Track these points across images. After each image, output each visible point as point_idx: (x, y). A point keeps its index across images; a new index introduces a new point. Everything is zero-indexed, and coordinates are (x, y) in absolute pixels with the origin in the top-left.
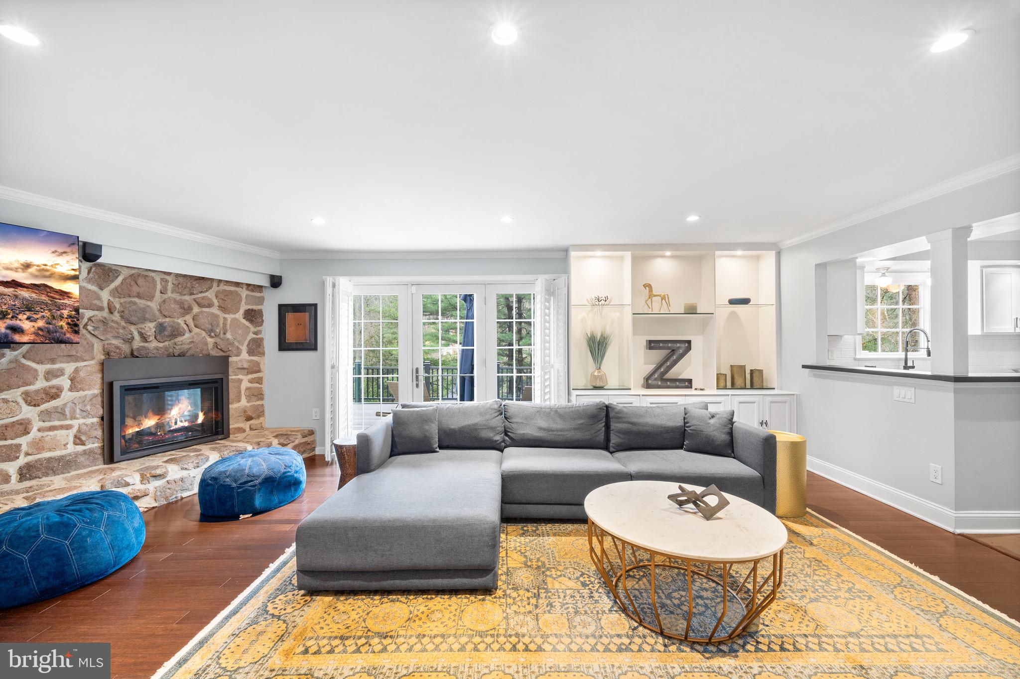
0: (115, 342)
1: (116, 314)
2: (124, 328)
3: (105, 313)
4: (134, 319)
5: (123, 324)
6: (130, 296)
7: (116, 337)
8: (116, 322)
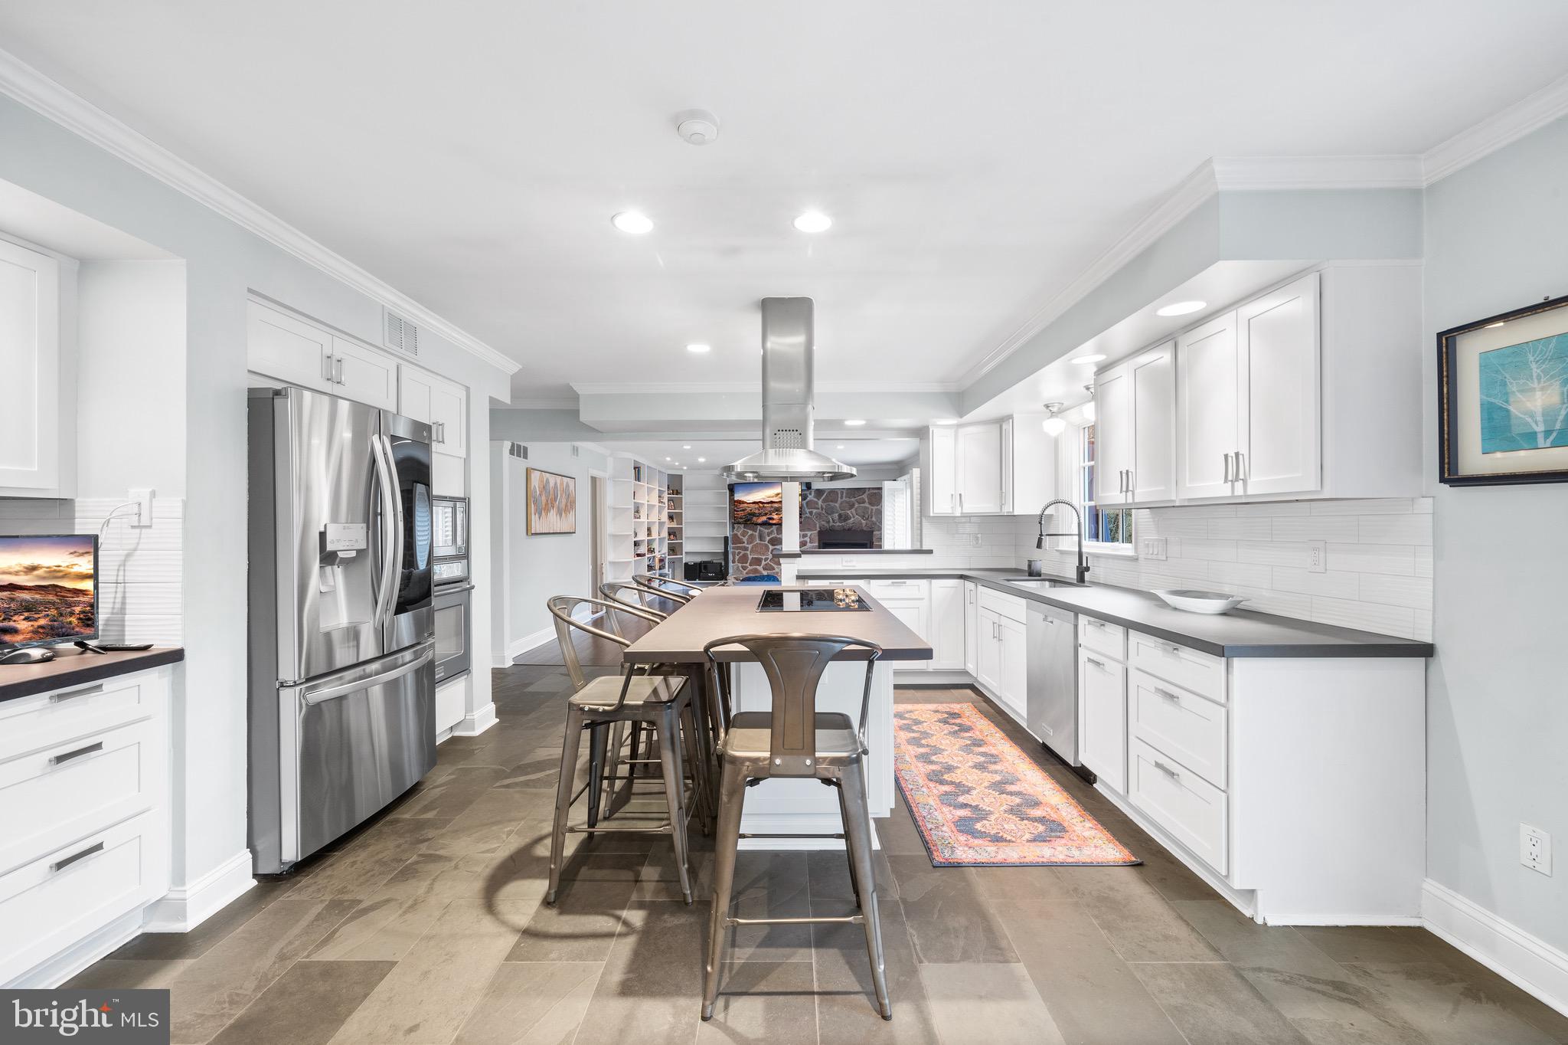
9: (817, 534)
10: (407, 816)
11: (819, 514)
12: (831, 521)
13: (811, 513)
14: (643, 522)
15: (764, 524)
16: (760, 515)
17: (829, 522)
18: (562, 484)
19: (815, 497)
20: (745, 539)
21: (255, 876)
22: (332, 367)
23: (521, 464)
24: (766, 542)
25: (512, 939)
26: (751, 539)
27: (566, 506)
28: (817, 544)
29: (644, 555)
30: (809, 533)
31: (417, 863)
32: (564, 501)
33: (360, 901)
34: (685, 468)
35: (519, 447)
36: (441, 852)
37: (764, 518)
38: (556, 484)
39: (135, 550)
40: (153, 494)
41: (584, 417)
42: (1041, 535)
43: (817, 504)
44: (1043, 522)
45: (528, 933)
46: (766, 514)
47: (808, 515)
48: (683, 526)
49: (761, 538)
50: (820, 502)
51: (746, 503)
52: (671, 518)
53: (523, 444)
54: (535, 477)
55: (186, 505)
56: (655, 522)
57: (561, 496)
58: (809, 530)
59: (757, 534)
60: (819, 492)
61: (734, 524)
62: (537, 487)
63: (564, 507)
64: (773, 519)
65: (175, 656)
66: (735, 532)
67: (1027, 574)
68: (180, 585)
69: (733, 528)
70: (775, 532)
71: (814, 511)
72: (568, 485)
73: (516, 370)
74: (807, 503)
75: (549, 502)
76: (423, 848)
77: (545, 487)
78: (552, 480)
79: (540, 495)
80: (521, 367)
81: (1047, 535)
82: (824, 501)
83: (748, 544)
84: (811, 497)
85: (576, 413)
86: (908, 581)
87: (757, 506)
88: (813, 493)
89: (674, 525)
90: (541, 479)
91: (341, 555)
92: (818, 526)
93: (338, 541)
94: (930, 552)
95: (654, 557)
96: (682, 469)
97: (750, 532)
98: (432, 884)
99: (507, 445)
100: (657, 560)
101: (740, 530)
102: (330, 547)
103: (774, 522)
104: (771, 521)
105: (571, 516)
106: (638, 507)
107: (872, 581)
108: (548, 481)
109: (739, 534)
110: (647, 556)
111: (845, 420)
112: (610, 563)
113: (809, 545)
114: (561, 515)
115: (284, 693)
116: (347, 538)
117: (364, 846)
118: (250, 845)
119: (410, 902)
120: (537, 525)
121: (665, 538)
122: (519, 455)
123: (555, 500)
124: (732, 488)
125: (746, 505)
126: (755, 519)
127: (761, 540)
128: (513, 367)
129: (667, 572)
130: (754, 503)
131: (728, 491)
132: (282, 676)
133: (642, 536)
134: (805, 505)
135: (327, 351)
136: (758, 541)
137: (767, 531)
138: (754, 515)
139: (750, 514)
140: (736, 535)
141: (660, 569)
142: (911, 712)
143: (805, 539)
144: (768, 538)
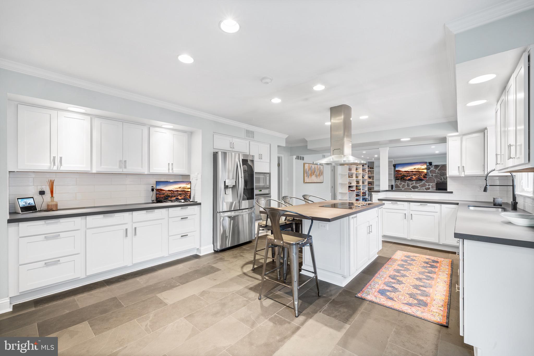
0: (438, 180)
1: (439, 174)
2: (440, 177)
3: (437, 174)
4: (442, 175)
5: (440, 176)
6: (441, 170)
7: (439, 179)
8: (439, 176)
9: (435, 185)
10: (244, 247)
11: (437, 176)
12: (443, 179)
13: (432, 175)
14: (354, 179)
15: (409, 180)
16: (407, 176)
17: (441, 179)
18: (317, 167)
19: (434, 168)
20: (401, 186)
21: (214, 250)
22: (232, 145)
23: (301, 162)
24: (410, 188)
25: (241, 273)
26: (404, 186)
27: (319, 174)
28: (435, 189)
29: (354, 191)
30: (431, 184)
31: (238, 256)
32: (318, 173)
33: (224, 259)
34: (373, 159)
35: (301, 157)
36: (244, 255)
37: (409, 178)
38: (315, 167)
39: (196, 184)
40: (198, 174)
41: (309, 147)
42: (486, 185)
43: (435, 171)
44: (487, 179)
45: (245, 274)
46: (410, 176)
47: (431, 176)
48: (374, 181)
49: (408, 185)
50: (437, 171)
51: (402, 171)
52: (370, 177)
53: (302, 156)
54: (307, 166)
55: (201, 175)
56: (361, 179)
57: (317, 171)
58: (431, 182)
59: (406, 184)
60: (436, 166)
61: (396, 180)
62: (307, 168)
63: (318, 175)
64: (413, 178)
65: (200, 204)
66: (397, 183)
67: (493, 204)
68: (200, 191)
69: (396, 182)
70: (415, 183)
71: (434, 174)
72: (320, 167)
73: (287, 137)
74: (430, 171)
75: (312, 173)
76: (241, 254)
77: (310, 169)
78: (313, 166)
79: (309, 171)
80: (288, 136)
81: (490, 185)
82: (439, 170)
83: (402, 188)
84: (432, 169)
85: (306, 146)
86: (428, 204)
87: (406, 173)
88: (433, 167)
89: (371, 180)
90: (309, 166)
91: (229, 186)
92: (436, 181)
93: (228, 183)
94: (452, 192)
95: (360, 192)
96: (373, 160)
97: (403, 183)
98: (237, 260)
99: (295, 157)
100: (361, 193)
101: (399, 182)
102: (226, 184)
103: (413, 179)
104: (412, 179)
105: (321, 177)
106: (352, 174)
107: (411, 203)
108: (311, 166)
109: (398, 184)
110: (356, 191)
111: (401, 139)
112: (339, 193)
113: (431, 189)
114: (317, 177)
115: (218, 214)
116: (230, 183)
117: (232, 251)
118: (213, 244)
119: (231, 262)
120: (307, 180)
121: (367, 185)
122: (301, 159)
123: (315, 172)
124: (395, 166)
125: (402, 172)
126: (405, 178)
127: (408, 187)
128: (286, 136)
129: (367, 197)
130: (405, 171)
131: (393, 167)
132: (218, 211)
133: (354, 184)
134: (429, 172)
135: (231, 141)
136: (406, 187)
137: (411, 183)
138: (405, 176)
139: (403, 176)
140: (397, 184)
141: (363, 196)
142: (416, 257)
143: (429, 186)
144: (411, 186)
